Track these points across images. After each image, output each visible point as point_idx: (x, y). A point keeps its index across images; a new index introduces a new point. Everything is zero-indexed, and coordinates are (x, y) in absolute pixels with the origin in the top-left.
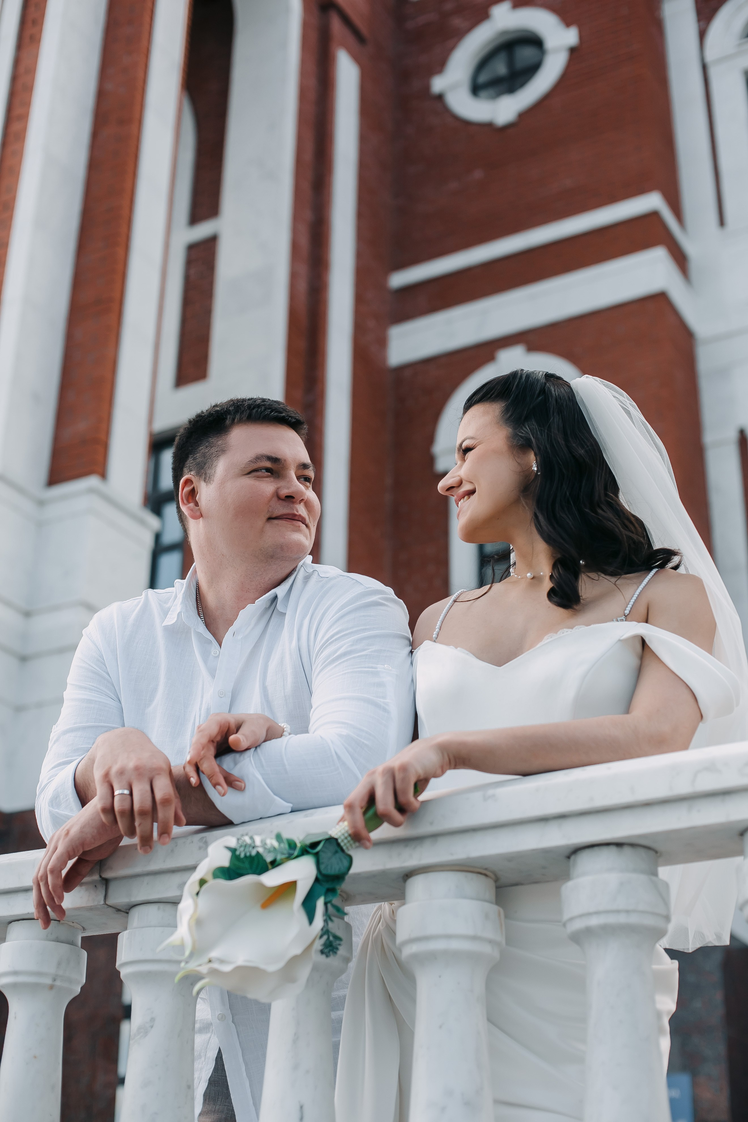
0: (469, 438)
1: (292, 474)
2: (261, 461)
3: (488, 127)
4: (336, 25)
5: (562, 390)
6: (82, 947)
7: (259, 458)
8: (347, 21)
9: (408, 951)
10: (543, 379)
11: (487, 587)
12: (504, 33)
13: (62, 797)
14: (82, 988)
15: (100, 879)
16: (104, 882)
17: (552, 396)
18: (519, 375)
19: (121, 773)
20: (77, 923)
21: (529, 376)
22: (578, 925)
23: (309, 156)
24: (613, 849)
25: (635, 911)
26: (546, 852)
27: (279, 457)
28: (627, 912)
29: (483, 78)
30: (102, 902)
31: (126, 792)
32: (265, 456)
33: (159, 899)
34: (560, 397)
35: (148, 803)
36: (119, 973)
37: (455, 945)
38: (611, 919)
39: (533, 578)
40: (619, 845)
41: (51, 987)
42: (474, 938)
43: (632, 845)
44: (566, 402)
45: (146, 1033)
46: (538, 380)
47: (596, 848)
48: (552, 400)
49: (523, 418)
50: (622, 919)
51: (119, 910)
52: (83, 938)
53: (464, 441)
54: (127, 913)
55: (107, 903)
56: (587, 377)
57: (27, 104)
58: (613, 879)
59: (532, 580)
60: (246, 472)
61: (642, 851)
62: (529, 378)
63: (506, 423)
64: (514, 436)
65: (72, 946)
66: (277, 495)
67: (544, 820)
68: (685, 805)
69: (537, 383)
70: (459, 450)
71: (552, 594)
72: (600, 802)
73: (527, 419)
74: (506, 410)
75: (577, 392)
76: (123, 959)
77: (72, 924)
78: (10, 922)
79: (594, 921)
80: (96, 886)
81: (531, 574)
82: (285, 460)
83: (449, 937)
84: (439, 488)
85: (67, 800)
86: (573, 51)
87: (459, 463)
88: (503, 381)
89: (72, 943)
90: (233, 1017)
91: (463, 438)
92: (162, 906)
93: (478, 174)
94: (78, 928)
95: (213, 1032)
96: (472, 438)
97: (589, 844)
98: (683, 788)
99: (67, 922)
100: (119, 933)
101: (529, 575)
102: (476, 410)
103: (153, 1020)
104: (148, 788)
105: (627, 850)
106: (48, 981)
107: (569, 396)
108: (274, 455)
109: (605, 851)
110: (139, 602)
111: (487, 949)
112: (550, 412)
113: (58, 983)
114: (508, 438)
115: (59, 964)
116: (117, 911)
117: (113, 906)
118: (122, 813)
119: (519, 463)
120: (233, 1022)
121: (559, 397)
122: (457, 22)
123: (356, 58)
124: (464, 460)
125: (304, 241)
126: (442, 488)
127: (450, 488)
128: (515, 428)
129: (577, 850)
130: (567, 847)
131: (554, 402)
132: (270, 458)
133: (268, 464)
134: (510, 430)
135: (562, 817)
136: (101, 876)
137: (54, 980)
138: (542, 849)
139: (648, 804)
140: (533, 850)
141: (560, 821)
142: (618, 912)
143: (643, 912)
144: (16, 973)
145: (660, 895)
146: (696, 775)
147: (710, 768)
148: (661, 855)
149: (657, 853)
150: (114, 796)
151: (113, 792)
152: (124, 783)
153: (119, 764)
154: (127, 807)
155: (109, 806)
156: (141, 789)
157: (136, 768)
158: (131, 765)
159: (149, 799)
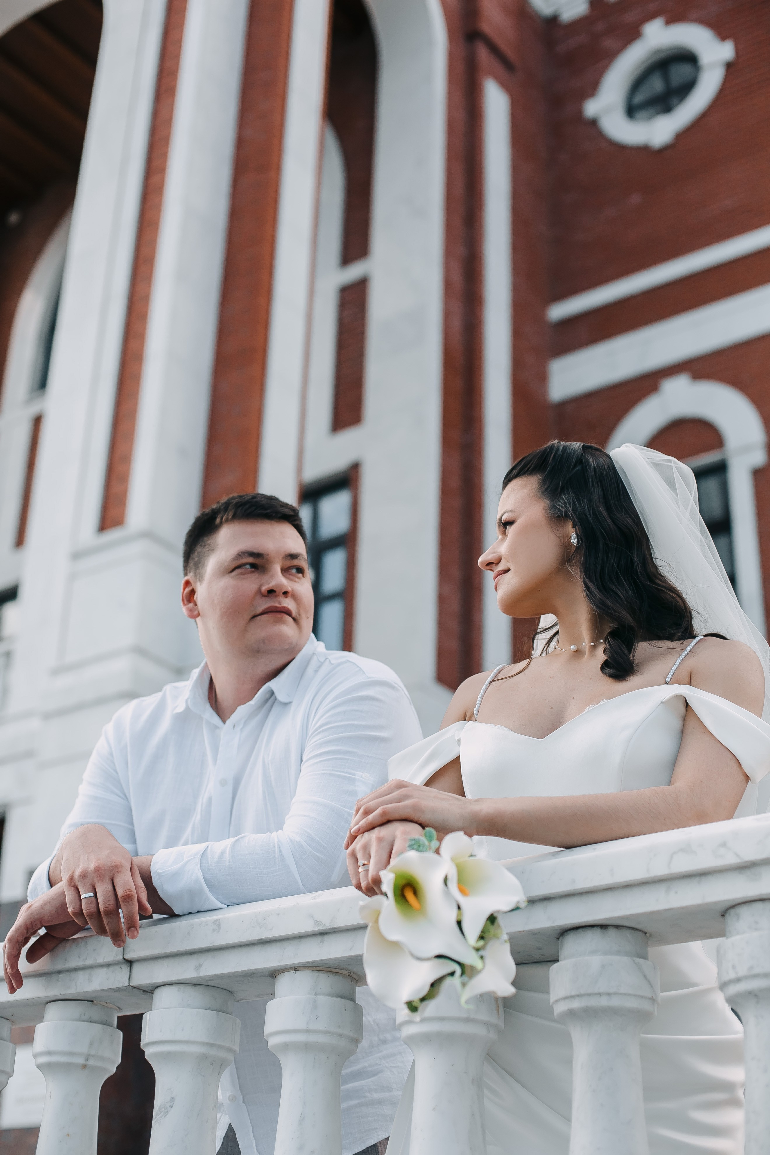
0: (508, 512)
1: (277, 568)
2: (243, 558)
3: (644, 150)
4: (483, 54)
5: (601, 460)
6: (119, 1027)
7: (241, 554)
8: (494, 49)
10: (580, 450)
11: (525, 663)
12: (658, 51)
14: (118, 1068)
15: (124, 961)
16: (127, 962)
17: (590, 467)
18: (555, 448)
19: (84, 876)
20: (110, 1003)
21: (566, 448)
22: (562, 1008)
23: (459, 190)
24: (598, 931)
25: (615, 994)
26: (534, 934)
27: (261, 552)
28: (609, 994)
29: (639, 98)
30: (128, 984)
31: (92, 895)
32: (246, 553)
33: (179, 980)
34: (599, 467)
35: (112, 903)
36: (143, 1052)
37: (450, 1026)
38: (592, 1002)
39: (577, 651)
40: (603, 926)
41: (84, 1067)
42: (470, 1020)
43: (617, 927)
44: (606, 472)
45: (166, 1113)
46: (574, 451)
47: (580, 930)
48: (590, 470)
49: (559, 489)
50: (604, 1002)
51: (144, 991)
52: (119, 1017)
53: (503, 515)
54: (153, 993)
55: (131, 984)
56: (626, 447)
57: (164, 156)
58: (596, 961)
59: (575, 653)
60: (230, 570)
61: (627, 932)
62: (566, 450)
63: (544, 495)
64: (553, 507)
65: (105, 1026)
66: (259, 592)
67: (530, 902)
68: (663, 887)
69: (574, 454)
70: (499, 525)
71: (605, 666)
73: (563, 490)
74: (543, 482)
75: (617, 462)
76: (146, 1039)
77: (105, 1004)
78: (47, 1003)
79: (576, 1004)
80: (121, 968)
81: (575, 647)
82: (268, 555)
84: (480, 563)
86: (730, 66)
87: (500, 537)
88: (539, 455)
89: (106, 1023)
90: (243, 1097)
91: (502, 512)
92: (181, 987)
93: (635, 199)
94: (113, 1008)
95: (224, 1112)
96: (511, 511)
97: (575, 926)
98: (660, 870)
99: (101, 1003)
100: (143, 1014)
101: (572, 647)
102: (515, 484)
103: (173, 1099)
104: (109, 887)
105: (611, 932)
106: (81, 1061)
107: (609, 466)
108: (255, 551)
109: (590, 933)
111: (480, 1031)
112: (589, 482)
113: (90, 1062)
114: (545, 510)
115: (91, 1044)
116: (143, 992)
117: (137, 987)
118: (91, 915)
119: (558, 537)
120: (244, 1102)
121: (597, 467)
122: (609, 43)
123: (505, 86)
124: (504, 533)
125: (457, 278)
126: (482, 563)
127: (489, 564)
128: (552, 500)
129: (565, 932)
130: (553, 929)
131: (592, 472)
132: (252, 554)
133: (251, 560)
134: (547, 502)
135: (547, 899)
136: (124, 958)
137: (87, 1060)
138: (529, 931)
139: (628, 886)
140: (520, 932)
141: (545, 903)
142: (600, 994)
143: (625, 994)
144: (49, 1053)
145: (645, 977)
146: (672, 857)
147: (686, 849)
148: (651, 936)
149: (646, 933)
150: (80, 900)
151: (80, 896)
152: (88, 886)
153: (80, 867)
154: (93, 908)
155: (78, 909)
156: (103, 890)
157: (97, 870)
158: (92, 866)
159: (113, 898)
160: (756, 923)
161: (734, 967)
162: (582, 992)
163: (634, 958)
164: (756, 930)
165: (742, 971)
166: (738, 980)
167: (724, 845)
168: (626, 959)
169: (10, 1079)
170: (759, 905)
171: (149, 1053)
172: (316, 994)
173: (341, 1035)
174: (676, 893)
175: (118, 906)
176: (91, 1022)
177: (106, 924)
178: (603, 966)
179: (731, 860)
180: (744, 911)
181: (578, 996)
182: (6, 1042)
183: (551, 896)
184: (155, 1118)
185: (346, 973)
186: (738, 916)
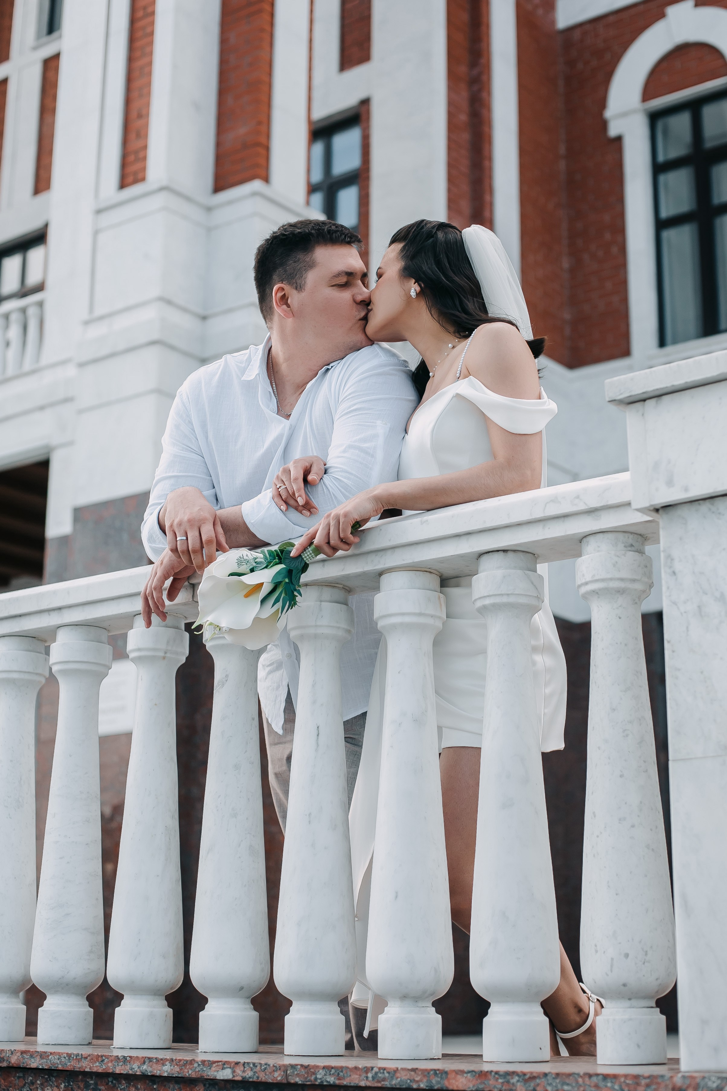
6: (185, 629)
9: (381, 624)
13: (154, 536)
14: (187, 658)
15: (188, 584)
16: (192, 586)
19: (180, 524)
20: (179, 614)
22: (479, 604)
24: (501, 553)
26: (461, 556)
28: (508, 595)
30: (191, 600)
31: (185, 538)
35: (198, 545)
36: (205, 645)
37: (407, 619)
38: (497, 600)
40: (505, 551)
41: (164, 658)
42: (420, 614)
43: (515, 551)
45: (223, 685)
47: (490, 553)
50: (505, 600)
52: (185, 624)
55: (195, 600)
58: (499, 573)
61: (521, 555)
63: (402, 259)
65: (177, 630)
67: (458, 536)
68: (541, 525)
72: (489, 524)
74: (404, 249)
76: (207, 636)
77: (176, 615)
78: (135, 616)
79: (487, 602)
82: (356, 273)
83: (403, 614)
85: (158, 538)
89: (177, 628)
94: (181, 617)
98: (538, 514)
99: (173, 614)
103: (227, 676)
104: (197, 534)
105: (510, 554)
106: (161, 654)
109: (496, 555)
110: (220, 365)
111: (429, 622)
113: (168, 655)
114: (400, 270)
115: (168, 642)
118: (183, 552)
119: (403, 289)
129: (482, 554)
134: (403, 264)
135: (469, 534)
136: (189, 583)
137: (166, 653)
138: (457, 555)
139: (519, 524)
140: (452, 556)
141: (468, 536)
142: (502, 595)
143: (518, 594)
144: (139, 650)
145: (532, 583)
146: (546, 506)
147: (554, 500)
148: (538, 556)
149: (535, 555)
150: (177, 541)
151: (176, 538)
152: (182, 531)
153: (178, 518)
154: (185, 548)
155: (175, 547)
156: (193, 535)
157: (189, 521)
158: (186, 518)
159: (198, 541)
160: (599, 547)
161: (583, 575)
162: (491, 593)
163: (525, 571)
164: (598, 551)
165: (588, 578)
166: (586, 583)
167: (578, 497)
168: (519, 572)
169: (109, 671)
170: (601, 535)
171: (209, 645)
172: (321, 601)
173: (339, 628)
174: (549, 528)
175: (202, 547)
176: (167, 627)
177: (193, 559)
178: (504, 577)
179: (582, 507)
180: (592, 539)
181: (488, 596)
182: (105, 645)
183: (471, 532)
184: (215, 690)
185: (341, 586)
186: (588, 542)
